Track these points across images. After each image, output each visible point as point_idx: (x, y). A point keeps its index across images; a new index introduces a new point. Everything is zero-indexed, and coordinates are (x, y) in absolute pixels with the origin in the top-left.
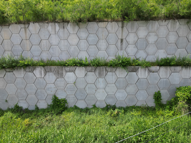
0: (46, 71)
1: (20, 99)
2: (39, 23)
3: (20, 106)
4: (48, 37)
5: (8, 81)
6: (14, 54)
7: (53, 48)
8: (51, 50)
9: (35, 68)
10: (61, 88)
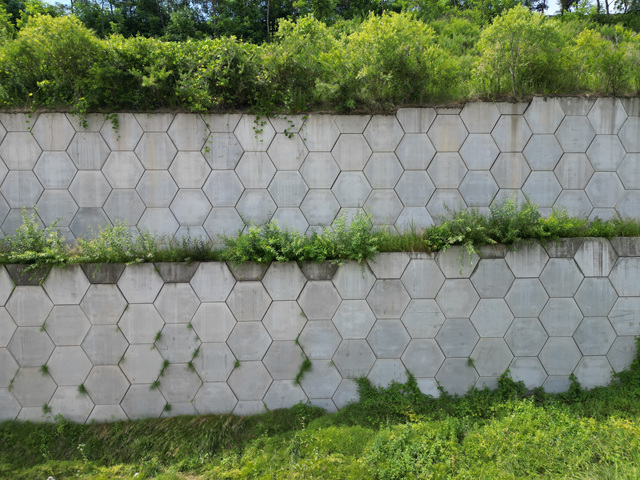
0: (616, 253)
1: (518, 353)
2: (564, 99)
3: (515, 380)
4: (586, 145)
5: (484, 289)
6: (467, 199)
7: (598, 181)
8: (592, 189)
9: (582, 243)
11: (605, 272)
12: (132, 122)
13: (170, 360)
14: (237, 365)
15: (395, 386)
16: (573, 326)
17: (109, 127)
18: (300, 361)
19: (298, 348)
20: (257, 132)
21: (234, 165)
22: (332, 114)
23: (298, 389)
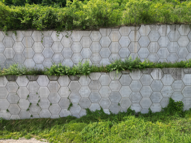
0: (163, 73)
1: (133, 102)
3: (132, 110)
4: (157, 39)
5: (123, 83)
6: (121, 56)
9: (153, 70)
10: (178, 90)
11: (160, 78)
12: (21, 33)
13: (32, 103)
14: (51, 104)
15: (97, 111)
16: (150, 94)
17: (14, 34)
18: (69, 104)
19: (68, 100)
20: (57, 36)
21: (51, 46)
22: (80, 30)
23: (69, 112)
